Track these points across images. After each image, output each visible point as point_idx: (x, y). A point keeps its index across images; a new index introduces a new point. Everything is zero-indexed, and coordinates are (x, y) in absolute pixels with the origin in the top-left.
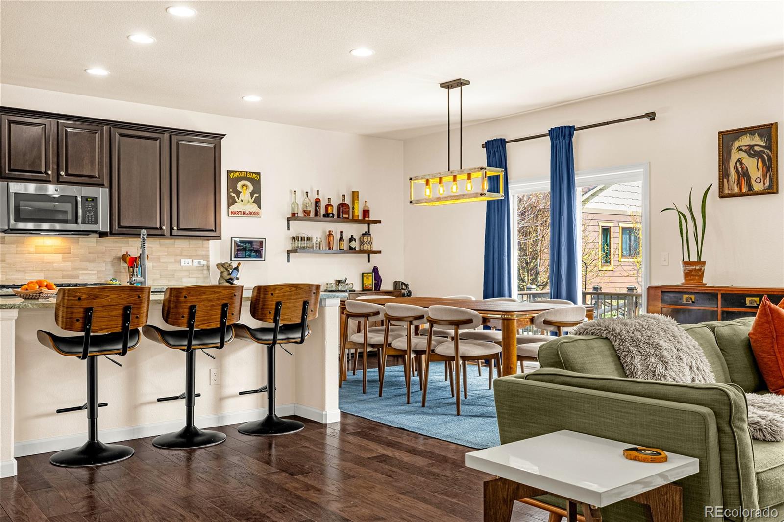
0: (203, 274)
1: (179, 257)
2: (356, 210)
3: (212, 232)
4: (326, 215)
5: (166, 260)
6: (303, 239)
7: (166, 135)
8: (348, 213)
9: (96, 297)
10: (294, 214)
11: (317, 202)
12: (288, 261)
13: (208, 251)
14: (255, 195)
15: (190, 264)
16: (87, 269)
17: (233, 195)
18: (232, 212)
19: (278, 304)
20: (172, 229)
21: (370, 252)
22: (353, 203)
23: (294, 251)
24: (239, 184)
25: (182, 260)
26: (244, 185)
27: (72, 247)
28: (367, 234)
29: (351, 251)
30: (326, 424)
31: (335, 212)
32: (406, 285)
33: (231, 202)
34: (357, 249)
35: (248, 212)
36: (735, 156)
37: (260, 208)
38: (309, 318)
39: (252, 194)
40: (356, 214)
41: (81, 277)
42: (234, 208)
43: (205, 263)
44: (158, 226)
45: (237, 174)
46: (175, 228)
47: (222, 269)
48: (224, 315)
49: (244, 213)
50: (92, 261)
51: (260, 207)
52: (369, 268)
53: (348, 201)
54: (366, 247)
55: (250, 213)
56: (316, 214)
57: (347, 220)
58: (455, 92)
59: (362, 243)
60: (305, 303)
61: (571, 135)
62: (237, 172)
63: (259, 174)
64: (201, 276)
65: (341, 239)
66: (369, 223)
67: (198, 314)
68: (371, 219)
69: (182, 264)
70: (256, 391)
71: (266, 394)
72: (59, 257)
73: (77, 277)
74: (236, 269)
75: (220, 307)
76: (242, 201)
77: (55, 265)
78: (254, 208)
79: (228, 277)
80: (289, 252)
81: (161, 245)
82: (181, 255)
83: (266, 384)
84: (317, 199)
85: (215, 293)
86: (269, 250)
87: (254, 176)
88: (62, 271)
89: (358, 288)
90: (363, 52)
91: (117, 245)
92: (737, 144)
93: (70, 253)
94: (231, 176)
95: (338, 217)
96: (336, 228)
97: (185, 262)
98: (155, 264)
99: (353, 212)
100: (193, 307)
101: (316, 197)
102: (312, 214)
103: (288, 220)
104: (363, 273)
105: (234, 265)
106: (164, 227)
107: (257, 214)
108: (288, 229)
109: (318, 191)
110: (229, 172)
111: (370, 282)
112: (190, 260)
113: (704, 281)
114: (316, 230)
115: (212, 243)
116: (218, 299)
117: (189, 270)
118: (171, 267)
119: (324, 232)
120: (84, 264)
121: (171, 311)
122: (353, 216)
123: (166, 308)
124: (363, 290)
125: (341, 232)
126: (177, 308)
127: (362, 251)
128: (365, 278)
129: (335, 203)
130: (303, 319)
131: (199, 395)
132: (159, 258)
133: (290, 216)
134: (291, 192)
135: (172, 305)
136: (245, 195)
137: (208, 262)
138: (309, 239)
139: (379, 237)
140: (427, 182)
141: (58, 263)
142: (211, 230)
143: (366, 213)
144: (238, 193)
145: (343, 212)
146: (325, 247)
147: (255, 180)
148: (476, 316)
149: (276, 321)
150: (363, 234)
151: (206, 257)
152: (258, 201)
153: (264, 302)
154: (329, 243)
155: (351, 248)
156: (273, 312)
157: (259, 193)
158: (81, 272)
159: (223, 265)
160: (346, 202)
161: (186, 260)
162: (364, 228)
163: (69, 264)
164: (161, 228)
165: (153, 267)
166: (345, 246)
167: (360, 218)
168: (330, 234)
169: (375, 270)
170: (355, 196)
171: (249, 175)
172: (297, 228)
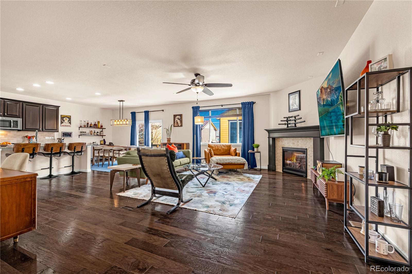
1: (45, 137)
2: (99, 125)
3: (57, 130)
4: (90, 127)
5: (41, 137)
6: (83, 132)
7: (41, 106)
8: (97, 126)
9: (25, 146)
10: (81, 126)
11: (88, 124)
12: (79, 138)
13: (54, 135)
15: (48, 138)
17: (62, 121)
19: (75, 147)
20: (43, 129)
21: (102, 136)
22: (98, 124)
23: (81, 135)
24: (64, 119)
26: (65, 119)
27: (8, 133)
28: (102, 131)
30: (87, 172)
31: (93, 126)
32: (112, 143)
33: (62, 123)
34: (99, 135)
36: (176, 119)
38: (83, 150)
39: (68, 121)
40: (99, 126)
42: (62, 124)
43: (53, 138)
44: (38, 128)
46: (44, 129)
47: (59, 140)
48: (61, 149)
50: (15, 137)
52: (102, 139)
53: (97, 123)
54: (101, 134)
55: (68, 126)
56: (87, 126)
57: (96, 128)
58: (121, 102)
59: (100, 133)
60: (82, 147)
61: (148, 113)
63: (71, 116)
64: (52, 141)
65: (95, 132)
66: (103, 129)
67: (54, 149)
68: (103, 128)
69: (46, 138)
70: (69, 166)
71: (72, 167)
72: (3, 136)
74: (63, 139)
75: (60, 148)
76: (65, 123)
78: (69, 124)
79: (61, 141)
80: (79, 135)
82: (46, 136)
83: (72, 164)
85: (58, 144)
86: (73, 135)
87: (69, 117)
89: (99, 144)
90: (98, 94)
91: (24, 133)
92: (176, 117)
93: (7, 135)
94: (62, 116)
95: (94, 127)
96: (93, 130)
97: (47, 138)
99: (98, 126)
100: (52, 148)
101: (87, 122)
102: (86, 126)
103: (79, 128)
105: (63, 138)
106: (40, 129)
107: (70, 126)
108: (79, 130)
109: (88, 121)
110: (61, 115)
111: (102, 142)
112: (48, 137)
113: (171, 142)
114: (87, 130)
115: (55, 133)
116: (59, 146)
118: (42, 139)
119: (90, 131)
120: (12, 138)
121: (46, 148)
122: (98, 127)
123: (45, 148)
124: (101, 144)
125: (95, 131)
126: (48, 148)
127: (100, 135)
129: (93, 124)
130: (81, 150)
131: (53, 168)
132: (38, 137)
133: (80, 127)
134: (80, 121)
135: (47, 147)
136: (66, 121)
137: (54, 138)
138: (85, 132)
139: (105, 132)
140: (115, 121)
142: (56, 130)
143: (102, 126)
144: (64, 121)
145: (95, 126)
146: (89, 134)
147: (69, 118)
148: (123, 149)
149: (74, 151)
150: (101, 131)
151: (54, 137)
152: (70, 123)
153: (71, 146)
154: (91, 133)
155: (97, 135)
156: (74, 149)
157: (71, 121)
159: (59, 139)
160: (96, 124)
161: (47, 137)
162: (101, 130)
163: (7, 138)
164: (39, 129)
166: (95, 134)
167: (100, 128)
168: (91, 131)
169: (104, 140)
170: (99, 122)
171: (67, 116)
172: (82, 130)
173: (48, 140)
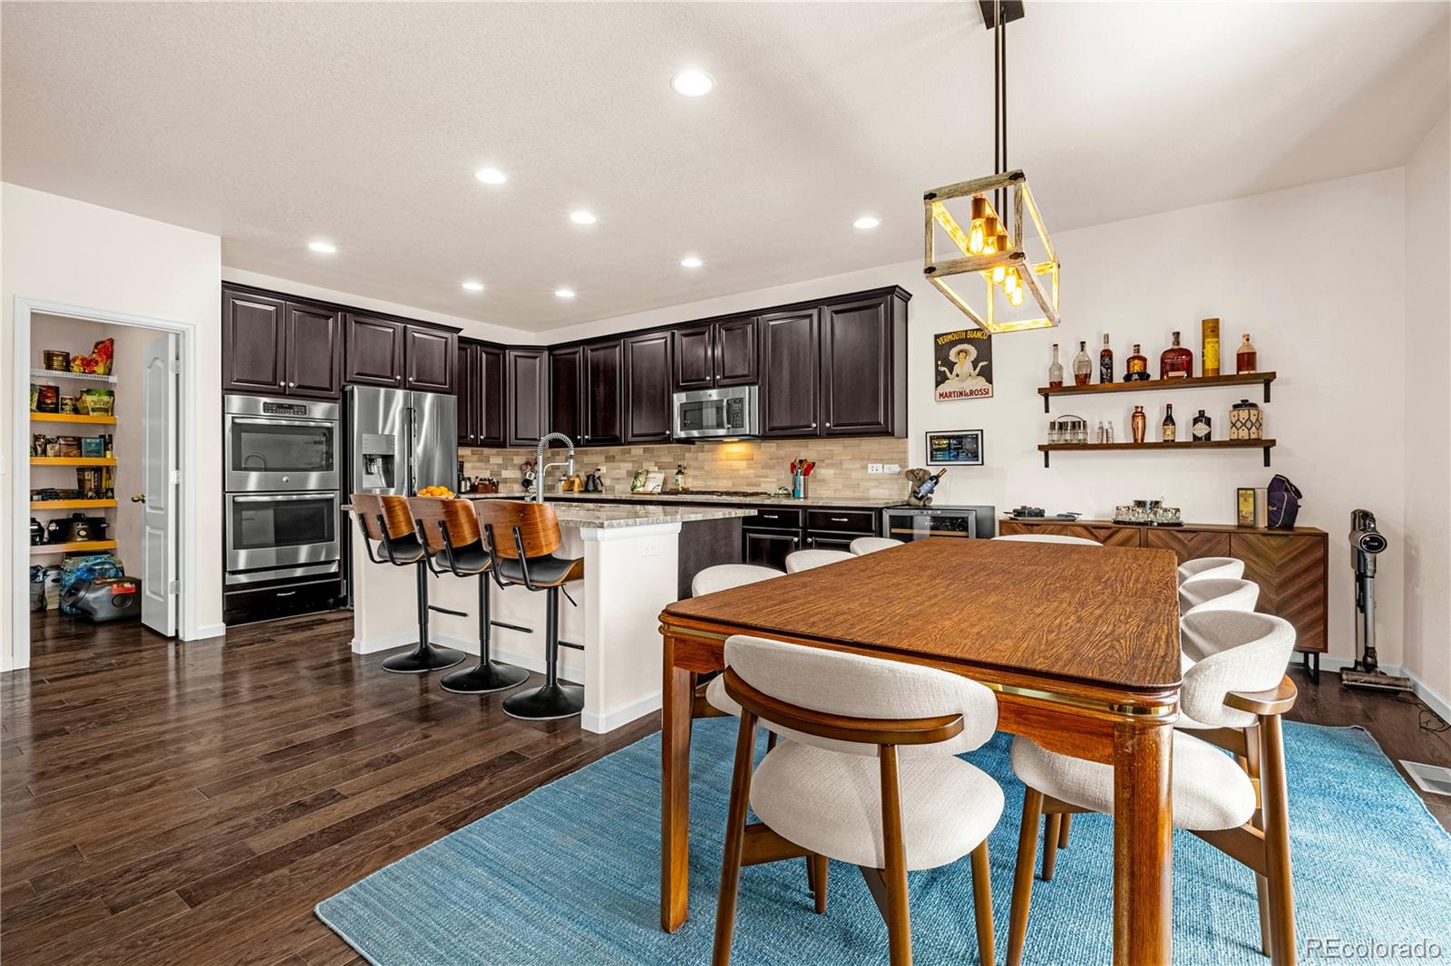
0: (897, 483)
1: (865, 462)
2: (1212, 357)
4: (1131, 379)
5: (850, 466)
8: (1187, 367)
10: (1056, 385)
11: (1107, 355)
12: (1047, 466)
13: (906, 452)
14: (981, 364)
15: (880, 471)
16: (767, 477)
17: (943, 369)
18: (941, 395)
22: (1206, 346)
23: (1053, 448)
24: (954, 352)
25: (870, 466)
26: (961, 351)
27: (755, 452)
29: (1197, 442)
31: (1153, 371)
33: (941, 379)
34: (1221, 439)
35: (968, 391)
37: (991, 383)
39: (975, 364)
40: (1214, 366)
41: (763, 486)
42: (943, 388)
45: (950, 337)
47: (912, 478)
49: (961, 393)
50: (772, 468)
51: (990, 381)
52: (1260, 477)
53: (1191, 341)
55: (972, 393)
56: (1104, 378)
57: (1186, 383)
62: (949, 334)
63: (988, 331)
64: (896, 486)
65: (1169, 420)
69: (870, 471)
72: (744, 464)
73: (758, 485)
74: (935, 479)
76: (957, 376)
77: (741, 472)
78: (981, 383)
79: (917, 489)
80: (1048, 449)
81: (844, 447)
82: (869, 459)
84: (1104, 351)
87: (979, 335)
88: (747, 478)
91: (797, 449)
93: (753, 459)
94: (941, 341)
95: (1164, 380)
96: (1153, 403)
97: (875, 469)
98: (837, 471)
99: (1204, 365)
101: (1103, 347)
103: (1047, 395)
104: (1238, 489)
106: (814, 425)
107: (985, 393)
108: (1047, 411)
109: (1107, 337)
110: (936, 337)
112: (880, 466)
115: (910, 442)
117: (879, 480)
118: (856, 475)
120: (765, 471)
122: (1204, 370)
125: (1168, 407)
128: (1241, 499)
132: (841, 464)
134: (1045, 347)
136: (964, 366)
138: (1085, 425)
141: (744, 470)
143: (1246, 360)
144: (951, 366)
145: (1176, 366)
147: (982, 344)
150: (1236, 407)
151: (903, 461)
152: (987, 374)
154: (1136, 431)
155: (1197, 438)
158: (762, 479)
159: (912, 473)
161: (875, 465)
163: (752, 471)
165: (835, 474)
166: (1179, 434)
168: (1136, 413)
170: (1212, 328)
171: (970, 335)
172: (1064, 407)
173: (877, 480)
